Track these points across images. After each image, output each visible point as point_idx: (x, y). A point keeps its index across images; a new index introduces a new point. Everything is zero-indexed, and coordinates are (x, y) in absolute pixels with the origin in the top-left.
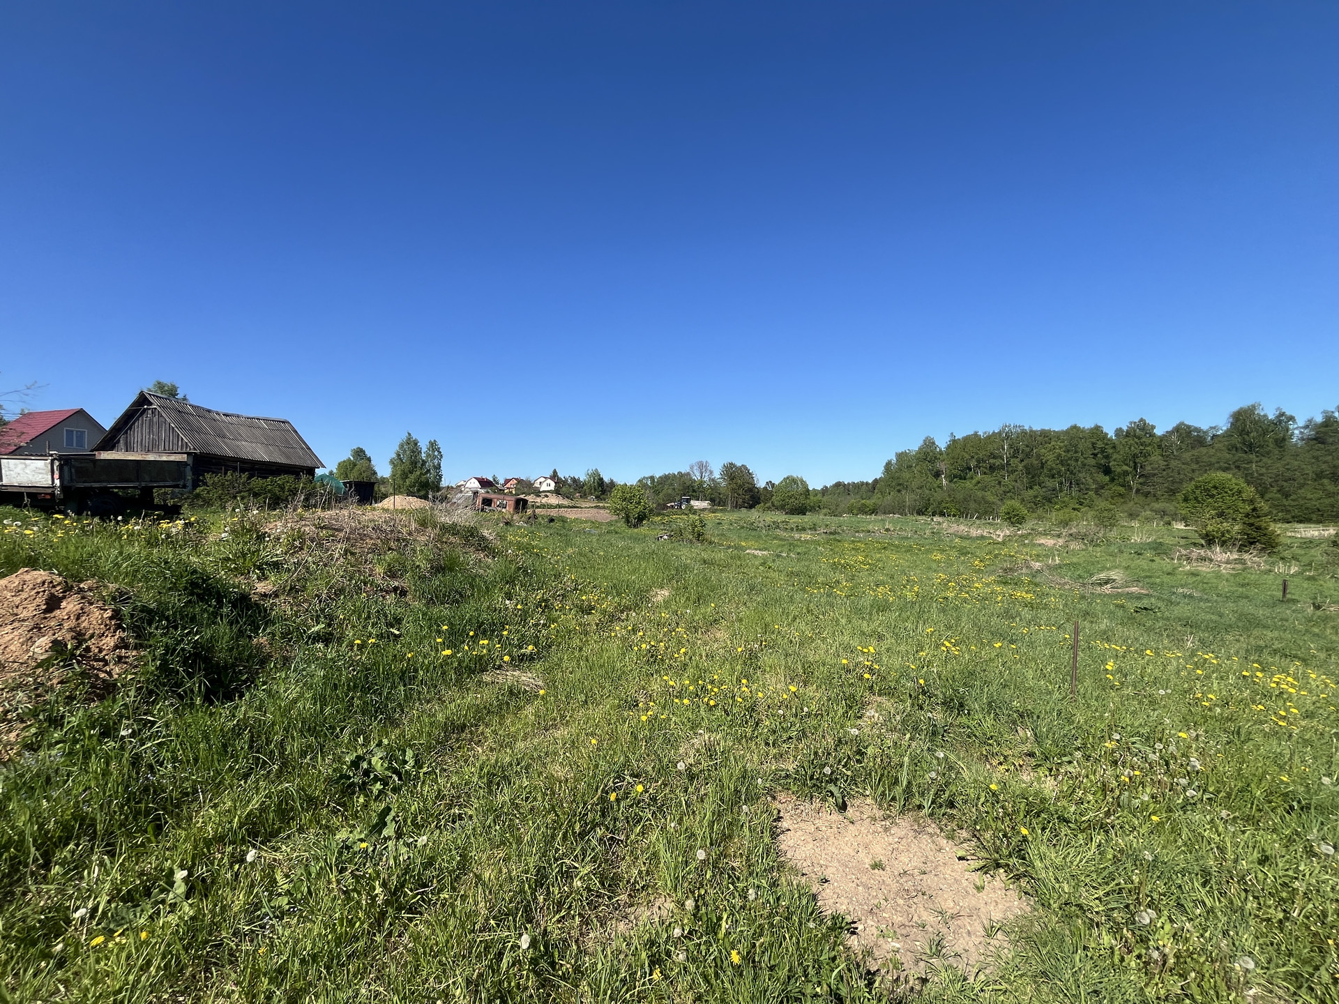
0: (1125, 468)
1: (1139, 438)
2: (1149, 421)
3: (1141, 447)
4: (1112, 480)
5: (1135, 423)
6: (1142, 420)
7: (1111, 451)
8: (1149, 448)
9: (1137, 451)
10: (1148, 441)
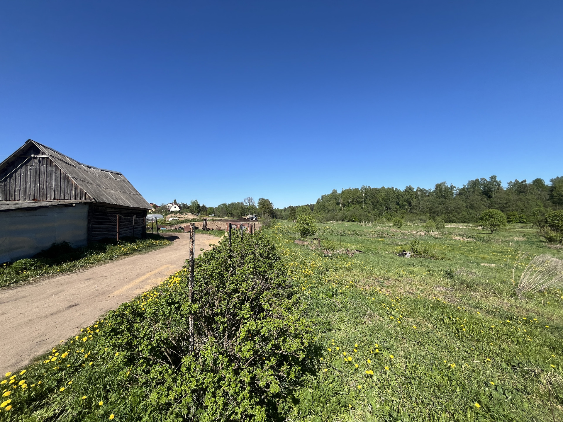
1: (409, 192)
3: (411, 196)
5: (408, 187)
6: (410, 186)
7: (400, 196)
8: (413, 196)
9: (409, 197)
10: (412, 193)
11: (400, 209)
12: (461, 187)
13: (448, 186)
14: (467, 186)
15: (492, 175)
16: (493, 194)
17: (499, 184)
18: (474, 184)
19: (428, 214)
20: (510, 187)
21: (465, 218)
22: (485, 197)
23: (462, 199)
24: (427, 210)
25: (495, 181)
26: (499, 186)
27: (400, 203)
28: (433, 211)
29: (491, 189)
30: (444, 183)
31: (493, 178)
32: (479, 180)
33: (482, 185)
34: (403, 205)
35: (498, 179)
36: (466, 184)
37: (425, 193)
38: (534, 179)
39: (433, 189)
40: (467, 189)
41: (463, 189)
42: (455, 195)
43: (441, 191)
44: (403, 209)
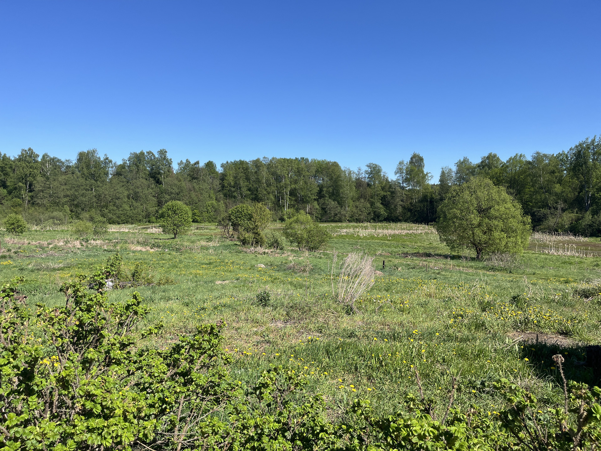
0: (20, 184)
1: (29, 163)
2: (36, 151)
3: (31, 170)
4: (10, 193)
5: (25, 151)
6: (30, 149)
7: (8, 170)
8: (35, 171)
9: (28, 173)
10: (35, 165)
11: (10, 197)
12: (120, 162)
13: (99, 158)
14: (128, 162)
15: (162, 149)
16: (162, 178)
17: (169, 163)
18: (138, 159)
19: (67, 208)
20: (181, 169)
21: (128, 216)
22: (153, 182)
23: (122, 184)
24: (66, 199)
25: (165, 159)
26: (170, 166)
27: (8, 184)
28: (75, 202)
29: (160, 169)
30: (94, 151)
31: (163, 153)
32: (145, 154)
33: (148, 163)
34: (15, 189)
35: (169, 156)
36: (127, 157)
37: (60, 167)
38: (206, 161)
39: (74, 160)
40: (129, 167)
41: (123, 167)
42: (110, 175)
43: (88, 166)
44: (16, 197)
